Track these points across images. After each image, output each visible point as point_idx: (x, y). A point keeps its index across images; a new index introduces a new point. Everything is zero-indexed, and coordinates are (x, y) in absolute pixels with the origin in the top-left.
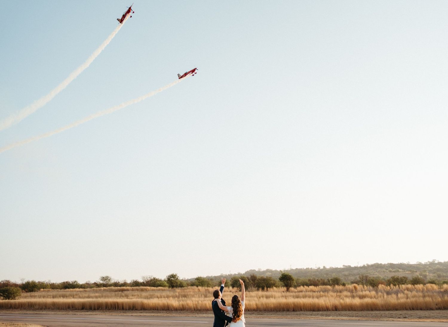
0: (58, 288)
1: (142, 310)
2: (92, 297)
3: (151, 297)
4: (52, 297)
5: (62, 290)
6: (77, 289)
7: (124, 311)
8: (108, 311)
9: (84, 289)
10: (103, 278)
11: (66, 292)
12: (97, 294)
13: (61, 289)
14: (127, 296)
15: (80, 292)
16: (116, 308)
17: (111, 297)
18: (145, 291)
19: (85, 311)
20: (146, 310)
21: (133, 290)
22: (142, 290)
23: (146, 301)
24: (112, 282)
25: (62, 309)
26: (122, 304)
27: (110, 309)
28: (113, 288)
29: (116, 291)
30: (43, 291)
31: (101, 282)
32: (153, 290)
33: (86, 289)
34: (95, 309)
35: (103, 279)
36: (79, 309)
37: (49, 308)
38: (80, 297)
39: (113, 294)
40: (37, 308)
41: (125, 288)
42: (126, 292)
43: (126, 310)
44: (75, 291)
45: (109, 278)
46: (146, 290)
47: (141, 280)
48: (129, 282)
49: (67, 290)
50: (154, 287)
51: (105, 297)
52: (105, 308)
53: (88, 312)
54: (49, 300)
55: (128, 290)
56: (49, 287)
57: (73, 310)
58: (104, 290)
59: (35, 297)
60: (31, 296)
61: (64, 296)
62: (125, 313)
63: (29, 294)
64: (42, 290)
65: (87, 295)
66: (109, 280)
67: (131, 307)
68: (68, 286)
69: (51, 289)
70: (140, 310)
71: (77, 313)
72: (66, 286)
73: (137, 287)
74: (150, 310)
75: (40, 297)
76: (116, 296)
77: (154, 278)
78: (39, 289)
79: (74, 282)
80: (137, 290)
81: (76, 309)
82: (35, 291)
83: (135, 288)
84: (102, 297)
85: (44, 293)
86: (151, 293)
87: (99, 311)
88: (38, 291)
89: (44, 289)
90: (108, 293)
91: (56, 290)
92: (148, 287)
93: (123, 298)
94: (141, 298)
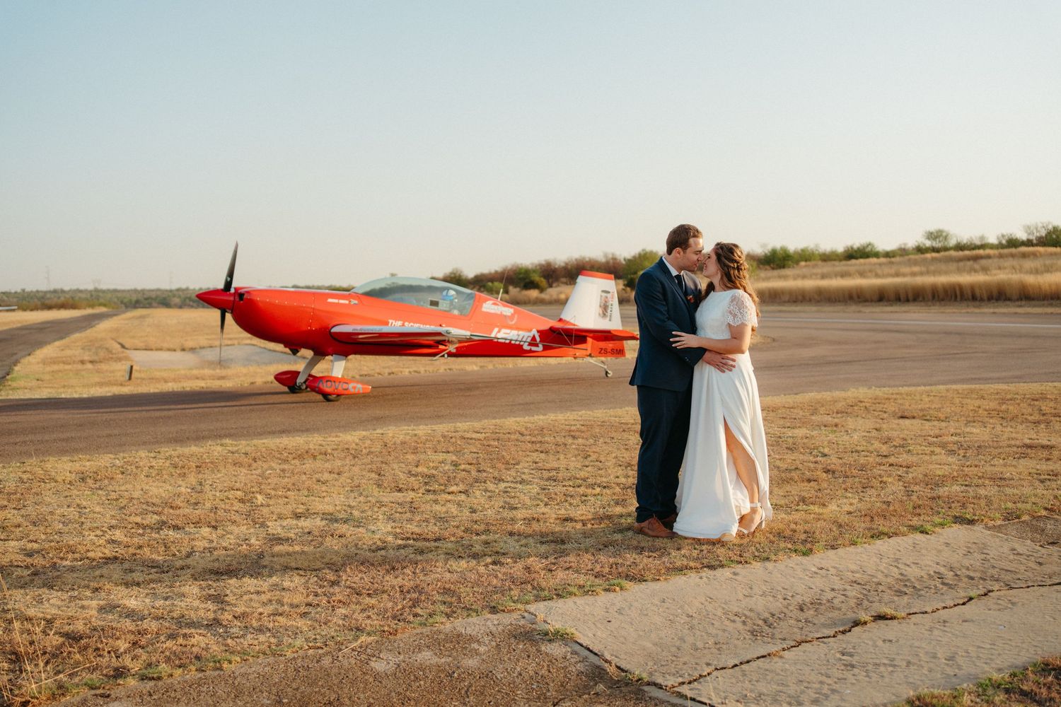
0: (835, 260)
1: (1021, 300)
2: (904, 275)
3: (1048, 269)
4: (819, 276)
5: (844, 262)
6: (874, 260)
7: (977, 303)
8: (938, 303)
9: (888, 259)
10: (931, 233)
11: (851, 265)
12: (916, 269)
13: (841, 260)
14: (985, 270)
15: (880, 264)
16: (956, 297)
17: (946, 273)
18: (1032, 257)
19: (886, 303)
20: (1033, 299)
21: (1001, 256)
22: (1024, 256)
23: (1030, 279)
24: (952, 242)
25: (836, 301)
26: (972, 287)
27: (943, 300)
28: (953, 253)
29: (960, 260)
30: (806, 266)
31: (928, 243)
32: (1051, 254)
33: (893, 259)
34: (908, 301)
35: (931, 236)
36: (872, 301)
37: (810, 300)
38: (877, 276)
39: (953, 266)
40: (787, 299)
41: (981, 252)
42: (983, 262)
43: (982, 300)
44: (870, 264)
45: (944, 234)
46: (1034, 255)
47: (1023, 236)
48: (993, 240)
49: (853, 261)
50: (1056, 247)
51: (934, 273)
52: (930, 297)
53: (891, 305)
55: (989, 257)
56: (819, 258)
57: (860, 302)
58: (933, 259)
59: (785, 277)
60: (780, 277)
61: (843, 275)
62: (978, 307)
63: (776, 273)
64: (803, 263)
65: (893, 271)
66: (946, 238)
67: (995, 294)
68: (854, 254)
69: (820, 263)
70: (1018, 300)
71: (864, 309)
72: (852, 255)
73: (1013, 250)
74: (1044, 300)
75: (795, 278)
76: (959, 271)
77: (1054, 228)
78: (797, 262)
79: (868, 246)
80: (1013, 256)
81: (866, 301)
82: (789, 267)
83: (1006, 251)
84: (928, 273)
85: (805, 271)
86: (1048, 262)
87: (916, 303)
88: (795, 266)
89: (808, 263)
90: (943, 267)
91: (830, 263)
92: (1041, 249)
93: (976, 274)
94: (1021, 271)
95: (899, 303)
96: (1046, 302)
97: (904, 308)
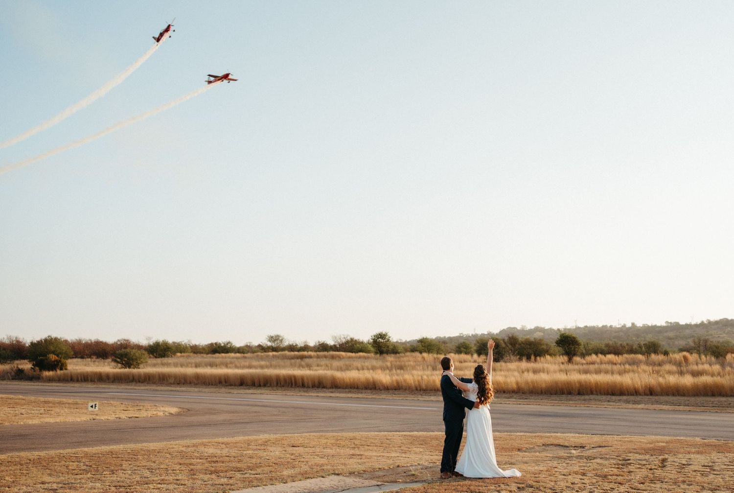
0: (202, 353)
1: (333, 388)
2: (256, 367)
3: (348, 368)
4: (194, 365)
5: (210, 355)
6: (232, 355)
7: (306, 389)
8: (280, 389)
9: (242, 355)
10: (272, 337)
11: (215, 358)
12: (263, 363)
13: (207, 354)
14: (309, 366)
15: (237, 358)
16: (292, 384)
17: (284, 367)
18: (337, 358)
19: (245, 387)
20: (339, 388)
21: (318, 357)
22: (333, 357)
23: (338, 375)
24: (286, 344)
25: (209, 385)
26: (302, 378)
27: (283, 386)
28: (287, 353)
29: (292, 358)
30: (181, 356)
31: (269, 344)
32: (350, 357)
33: (246, 355)
34: (260, 386)
35: (272, 339)
36: (235, 385)
37: (190, 383)
38: (236, 367)
39: (288, 362)
40: (172, 382)
41: (305, 353)
42: (307, 360)
43: (308, 387)
44: (229, 357)
45: (280, 338)
46: (339, 357)
47: (331, 343)
48: (312, 344)
49: (217, 355)
50: (352, 352)
51: (275, 367)
52: (275, 383)
53: (249, 389)
54: (190, 371)
55: (310, 357)
56: (190, 350)
57: (227, 386)
58: (274, 356)
59: (168, 365)
60: (163, 364)
61: (212, 365)
62: (306, 392)
63: (159, 360)
64: (179, 354)
65: (247, 364)
66: (281, 341)
67: (316, 383)
68: (218, 349)
69: (192, 354)
70: (330, 388)
71: (231, 391)
72: (216, 349)
73: (325, 353)
74: (346, 388)
75: (176, 365)
76: (292, 366)
77: (351, 339)
78: (174, 353)
79: (227, 344)
80: (325, 357)
81: (231, 385)
82: (168, 357)
83: (321, 353)
84: (271, 366)
85: (181, 360)
86: (348, 363)
87: (266, 388)
88: (173, 356)
89: (183, 354)
90: (280, 362)
91: (199, 355)
92: (343, 354)
93: (304, 369)
94: (332, 369)
95: (254, 387)
96: (347, 390)
97: (259, 391)
